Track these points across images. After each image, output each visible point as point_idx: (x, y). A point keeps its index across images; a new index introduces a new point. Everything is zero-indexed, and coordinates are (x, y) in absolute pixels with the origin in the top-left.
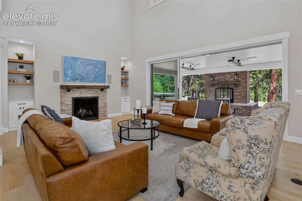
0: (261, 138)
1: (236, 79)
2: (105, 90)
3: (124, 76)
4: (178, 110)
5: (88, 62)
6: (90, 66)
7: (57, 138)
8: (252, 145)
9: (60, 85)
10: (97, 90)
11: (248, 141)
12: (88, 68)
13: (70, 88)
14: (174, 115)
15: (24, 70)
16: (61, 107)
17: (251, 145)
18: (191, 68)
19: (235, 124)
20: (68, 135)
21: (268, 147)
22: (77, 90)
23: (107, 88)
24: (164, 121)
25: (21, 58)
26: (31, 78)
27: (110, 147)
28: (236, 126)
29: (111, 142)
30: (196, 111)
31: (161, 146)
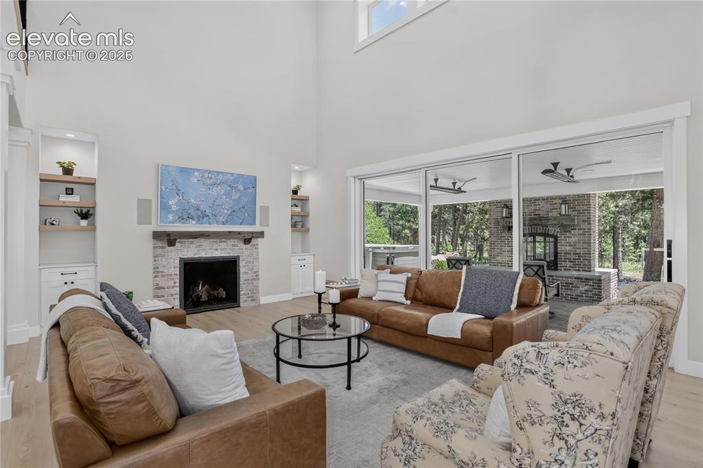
0: (588, 402)
1: (564, 213)
2: (254, 241)
3: (298, 209)
4: (417, 290)
5: (214, 178)
6: (219, 187)
7: (97, 381)
8: (567, 418)
9: (153, 232)
10: (236, 240)
11: (555, 406)
12: (215, 191)
13: (174, 237)
14: (409, 302)
15: (74, 199)
16: (154, 281)
17: (563, 418)
18: (456, 188)
19: (524, 361)
20: (122, 373)
21: (606, 425)
22: (192, 243)
23: (257, 237)
24: (384, 317)
25: (68, 171)
26: (91, 215)
27: (231, 394)
28: (526, 365)
29: (233, 383)
30: (460, 294)
31: (372, 381)
